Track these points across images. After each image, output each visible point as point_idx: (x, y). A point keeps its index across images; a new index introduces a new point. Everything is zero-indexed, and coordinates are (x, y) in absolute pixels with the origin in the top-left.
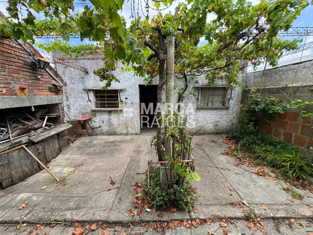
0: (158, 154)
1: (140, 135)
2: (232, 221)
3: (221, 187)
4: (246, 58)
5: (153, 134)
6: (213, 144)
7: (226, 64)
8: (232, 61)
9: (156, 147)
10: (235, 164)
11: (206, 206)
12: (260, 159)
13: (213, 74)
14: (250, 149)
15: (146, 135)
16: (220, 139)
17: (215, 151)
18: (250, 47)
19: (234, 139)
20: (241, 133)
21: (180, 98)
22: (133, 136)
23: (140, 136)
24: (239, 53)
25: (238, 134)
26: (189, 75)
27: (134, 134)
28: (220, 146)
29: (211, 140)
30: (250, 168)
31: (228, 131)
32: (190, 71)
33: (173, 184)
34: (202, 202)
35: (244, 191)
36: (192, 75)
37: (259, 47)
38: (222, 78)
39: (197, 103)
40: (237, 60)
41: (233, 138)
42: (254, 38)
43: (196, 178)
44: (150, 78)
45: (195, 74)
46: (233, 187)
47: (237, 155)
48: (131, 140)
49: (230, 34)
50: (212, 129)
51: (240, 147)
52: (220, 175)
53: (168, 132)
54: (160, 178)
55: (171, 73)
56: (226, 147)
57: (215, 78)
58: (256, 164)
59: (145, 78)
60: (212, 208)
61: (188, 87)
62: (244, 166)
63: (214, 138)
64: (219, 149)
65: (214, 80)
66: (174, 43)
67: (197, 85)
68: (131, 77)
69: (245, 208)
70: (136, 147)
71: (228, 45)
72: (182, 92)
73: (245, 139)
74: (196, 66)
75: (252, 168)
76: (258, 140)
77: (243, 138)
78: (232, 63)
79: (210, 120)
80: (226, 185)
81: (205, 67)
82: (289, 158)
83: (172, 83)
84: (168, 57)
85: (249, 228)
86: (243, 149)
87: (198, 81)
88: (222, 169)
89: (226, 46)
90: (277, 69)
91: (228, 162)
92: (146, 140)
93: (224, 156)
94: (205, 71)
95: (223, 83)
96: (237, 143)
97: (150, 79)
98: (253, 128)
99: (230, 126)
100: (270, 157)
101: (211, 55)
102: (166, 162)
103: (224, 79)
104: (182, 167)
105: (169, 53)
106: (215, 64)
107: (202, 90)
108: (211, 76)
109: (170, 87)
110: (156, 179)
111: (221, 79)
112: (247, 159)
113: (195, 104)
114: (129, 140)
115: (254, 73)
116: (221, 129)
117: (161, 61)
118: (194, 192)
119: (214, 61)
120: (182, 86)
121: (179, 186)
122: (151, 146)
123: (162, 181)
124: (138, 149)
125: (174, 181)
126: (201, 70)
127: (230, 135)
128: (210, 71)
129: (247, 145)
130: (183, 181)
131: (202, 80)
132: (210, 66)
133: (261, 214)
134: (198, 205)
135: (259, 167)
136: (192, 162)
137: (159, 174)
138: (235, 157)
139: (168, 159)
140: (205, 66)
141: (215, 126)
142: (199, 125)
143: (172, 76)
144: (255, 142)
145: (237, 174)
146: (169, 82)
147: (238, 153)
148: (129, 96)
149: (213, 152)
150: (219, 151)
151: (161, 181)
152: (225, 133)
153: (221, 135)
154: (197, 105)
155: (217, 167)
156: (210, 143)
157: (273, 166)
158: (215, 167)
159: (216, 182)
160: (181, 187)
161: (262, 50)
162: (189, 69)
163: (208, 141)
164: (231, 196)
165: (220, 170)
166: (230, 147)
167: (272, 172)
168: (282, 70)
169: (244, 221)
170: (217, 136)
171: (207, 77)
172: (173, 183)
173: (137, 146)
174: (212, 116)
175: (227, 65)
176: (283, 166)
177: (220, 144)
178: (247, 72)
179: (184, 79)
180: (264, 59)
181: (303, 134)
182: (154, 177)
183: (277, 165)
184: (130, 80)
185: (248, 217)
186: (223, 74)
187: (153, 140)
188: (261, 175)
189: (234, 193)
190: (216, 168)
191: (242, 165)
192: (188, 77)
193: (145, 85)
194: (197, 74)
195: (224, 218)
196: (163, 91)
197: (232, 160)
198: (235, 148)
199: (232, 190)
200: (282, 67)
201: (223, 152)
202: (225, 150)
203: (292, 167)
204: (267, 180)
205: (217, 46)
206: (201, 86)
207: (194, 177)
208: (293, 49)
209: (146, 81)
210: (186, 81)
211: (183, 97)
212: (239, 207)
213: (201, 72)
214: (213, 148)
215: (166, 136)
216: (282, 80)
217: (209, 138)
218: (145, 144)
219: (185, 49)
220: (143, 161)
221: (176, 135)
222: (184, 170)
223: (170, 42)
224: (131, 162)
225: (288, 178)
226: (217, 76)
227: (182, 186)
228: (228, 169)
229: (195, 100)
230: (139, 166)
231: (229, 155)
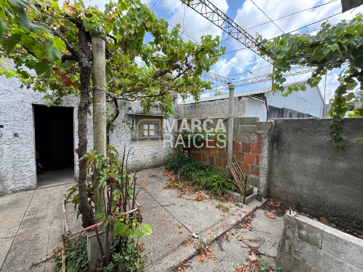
0: (81, 215)
1: (35, 189)
2: (187, 264)
3: (170, 228)
4: (176, 90)
5: (64, 183)
6: (153, 179)
7: (160, 92)
8: (165, 91)
9: (78, 206)
10: (178, 196)
11: (158, 262)
12: (196, 185)
13: (149, 101)
14: (188, 177)
15: (51, 187)
16: (160, 173)
17: (156, 187)
18: (181, 79)
19: (173, 170)
20: (179, 162)
21: (109, 127)
22: (18, 194)
23: (37, 191)
24: (171, 84)
25: (176, 163)
26: (120, 99)
27: (21, 190)
28: (160, 180)
29: (151, 176)
30: (191, 196)
31: (166, 162)
32: (122, 95)
33: (111, 255)
34: (152, 259)
35: (191, 223)
36: (124, 99)
37: (188, 82)
38: (156, 106)
39: (132, 133)
40: (170, 91)
41: (172, 168)
42: (184, 73)
43: (147, 231)
44: (57, 96)
45: (128, 99)
46: (181, 223)
47: (178, 186)
48: (14, 204)
49: (167, 61)
50: (150, 162)
51: (179, 176)
52: (167, 214)
53: (103, 176)
54: (86, 254)
55: (101, 89)
56: (167, 179)
57: (150, 106)
58: (194, 190)
59: (45, 94)
60: (165, 260)
61: (120, 113)
62: (186, 196)
63: (154, 172)
64: (160, 184)
65: (150, 108)
66: (104, 49)
67: (130, 112)
68: (12, 88)
69: (195, 240)
70: (27, 214)
71: (164, 73)
72: (112, 119)
73: (182, 168)
74: (128, 89)
75: (192, 196)
76: (193, 167)
77: (180, 167)
78: (165, 93)
79: (148, 152)
80: (174, 224)
81: (139, 93)
82: (215, 178)
83: (103, 104)
84: (95, 66)
85: (202, 262)
86: (182, 178)
87: (131, 107)
88: (167, 206)
89: (162, 74)
90: (199, 103)
91: (171, 196)
92: (50, 195)
93: (167, 190)
94: (140, 97)
95: (158, 112)
96: (176, 173)
97: (57, 98)
98: (187, 156)
99: (168, 157)
100: (203, 181)
101: (147, 80)
102: (99, 224)
103: (159, 108)
104: (125, 223)
105: (97, 61)
106: (149, 90)
107: (136, 117)
108: (146, 103)
109: (100, 109)
110: (79, 260)
111: (156, 108)
112: (187, 187)
113: (130, 134)
114: (8, 204)
115: (183, 105)
116: (159, 161)
117: (84, 68)
118: (142, 250)
119: (148, 88)
120: (112, 112)
121: (122, 253)
122: (65, 204)
123: (92, 258)
124: (33, 216)
125: (112, 250)
126: (134, 95)
127: (168, 166)
128: (144, 97)
129: (185, 173)
130: (126, 243)
131: (136, 106)
132: (145, 92)
133: (208, 240)
134: (148, 267)
135: (197, 193)
136: (138, 210)
137: (84, 248)
138: (177, 189)
139: (101, 218)
140: (139, 91)
141: (153, 158)
142: (136, 159)
143: (103, 94)
144: (191, 169)
145: (182, 206)
146: (99, 102)
147: (178, 184)
148: (7, 121)
149: (155, 189)
150: (161, 186)
151: (89, 259)
152: (163, 165)
153: (160, 167)
154: (132, 136)
155: (162, 206)
156: (150, 178)
157: (206, 189)
158: (160, 206)
159: (164, 224)
160: (124, 253)
161: (190, 84)
162: (120, 92)
163: (148, 176)
164: (181, 234)
165: (166, 207)
166: (170, 179)
167: (207, 194)
168: (203, 105)
169: (196, 257)
170: (156, 169)
171: (142, 104)
172: (111, 252)
173: (30, 212)
174: (149, 147)
175: (162, 94)
176: (213, 187)
177: (160, 178)
178: (178, 104)
179: (114, 103)
180: (190, 94)
181: (220, 157)
182: (75, 257)
183: (209, 187)
184: (9, 93)
185: (199, 250)
186: (158, 103)
187: (71, 193)
188: (200, 200)
189: (183, 229)
190: (161, 208)
191: (184, 195)
192: (119, 101)
193: (46, 105)
194: (129, 99)
195: (179, 266)
196: (88, 114)
197: (174, 192)
198: (175, 179)
199: (180, 227)
200: (202, 102)
201: (165, 186)
202: (167, 184)
203: (219, 185)
204: (205, 203)
205: (153, 72)
206: (135, 114)
207: (143, 231)
208: (209, 89)
209: (49, 100)
210: (117, 106)
211: (114, 126)
212: (190, 242)
213: (134, 97)
214: (155, 184)
215: (100, 183)
216: (203, 113)
217: (148, 173)
218: (49, 202)
219: (122, 61)
220: (47, 235)
221: (116, 179)
222: (130, 226)
223: (99, 47)
224: (16, 248)
225: (218, 195)
226: (152, 104)
227: (125, 251)
228: (173, 204)
229: (129, 130)
230: (36, 250)
231: (171, 188)
